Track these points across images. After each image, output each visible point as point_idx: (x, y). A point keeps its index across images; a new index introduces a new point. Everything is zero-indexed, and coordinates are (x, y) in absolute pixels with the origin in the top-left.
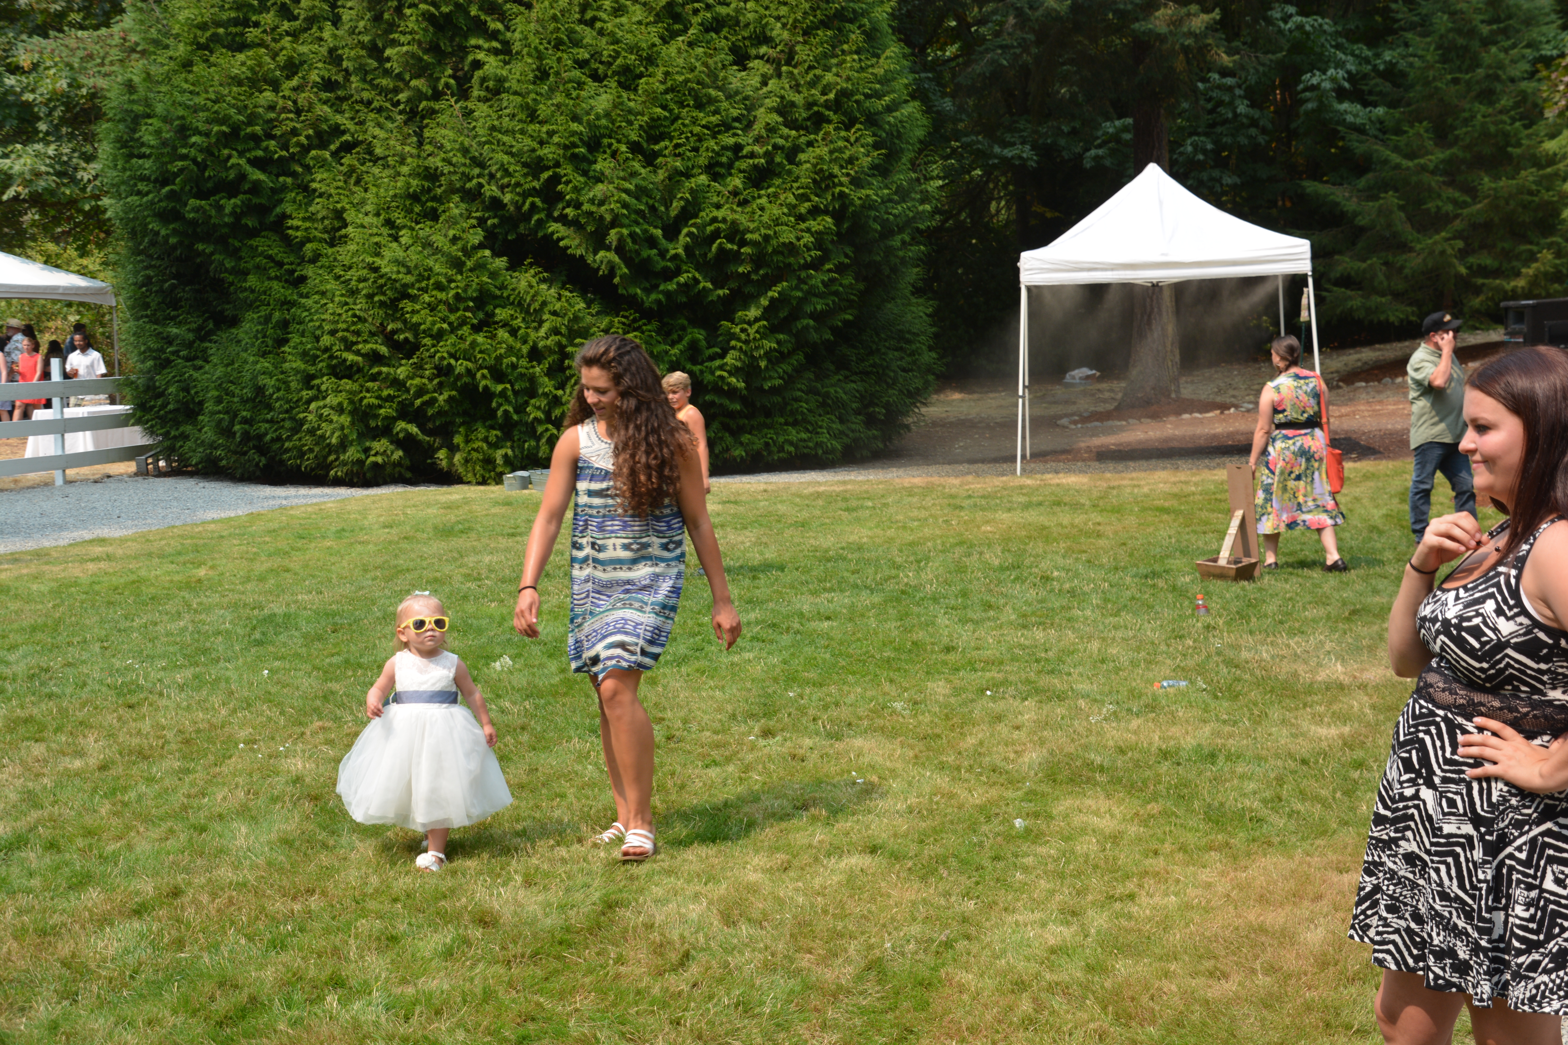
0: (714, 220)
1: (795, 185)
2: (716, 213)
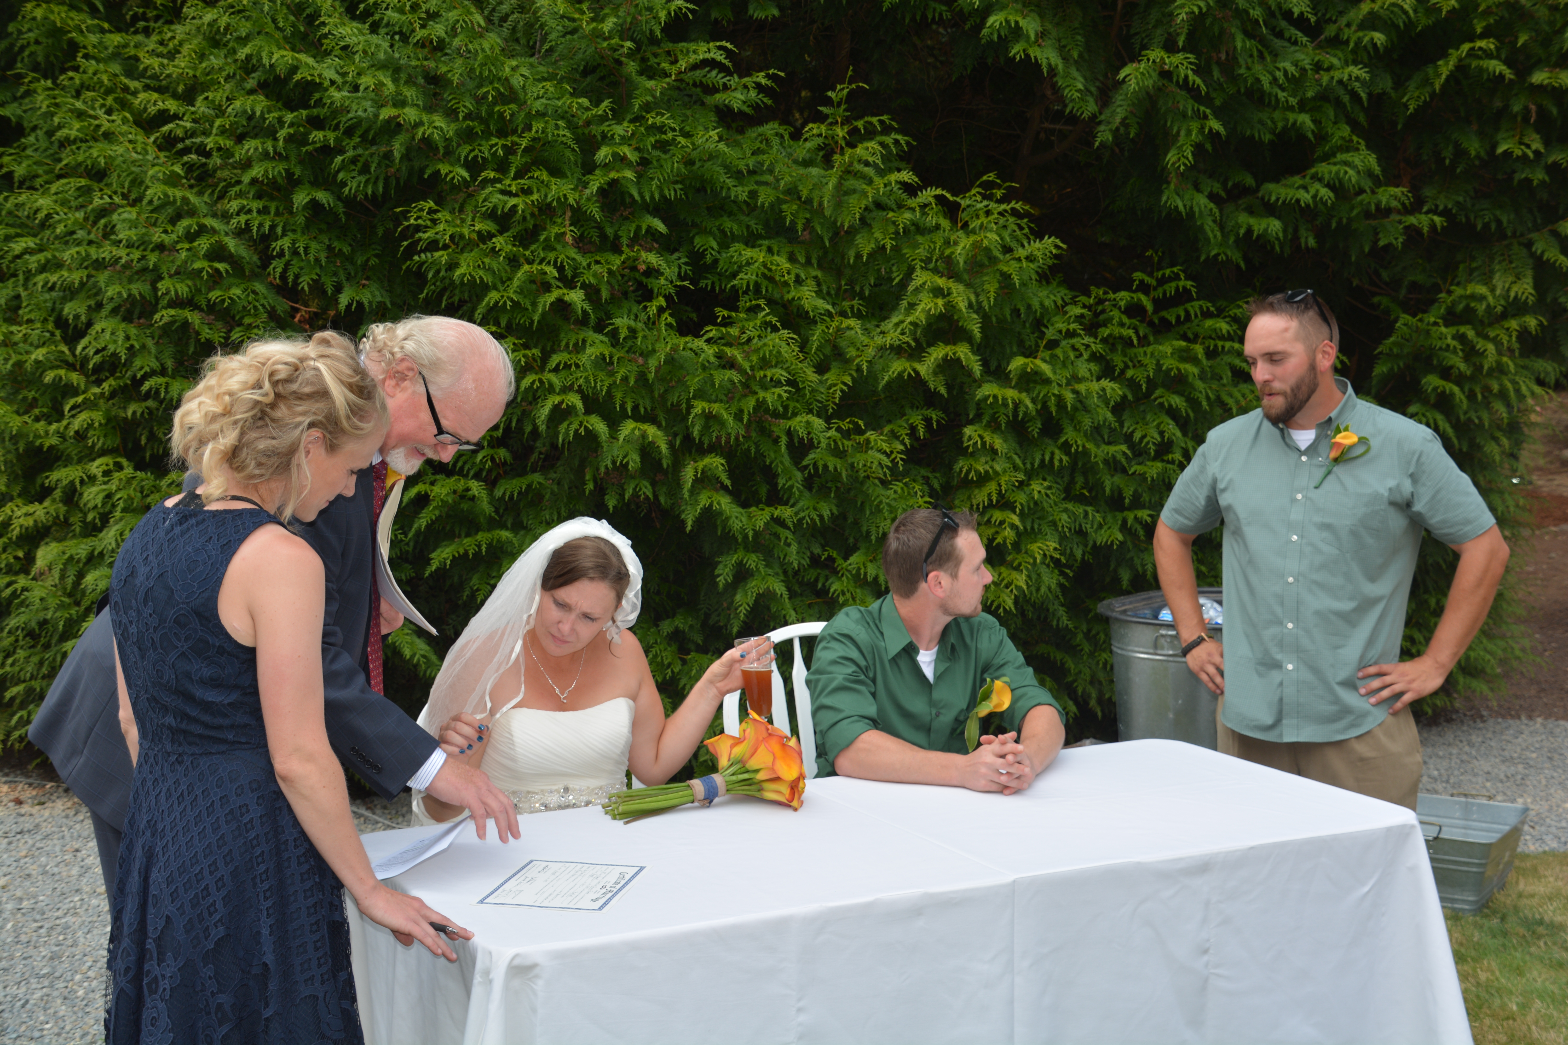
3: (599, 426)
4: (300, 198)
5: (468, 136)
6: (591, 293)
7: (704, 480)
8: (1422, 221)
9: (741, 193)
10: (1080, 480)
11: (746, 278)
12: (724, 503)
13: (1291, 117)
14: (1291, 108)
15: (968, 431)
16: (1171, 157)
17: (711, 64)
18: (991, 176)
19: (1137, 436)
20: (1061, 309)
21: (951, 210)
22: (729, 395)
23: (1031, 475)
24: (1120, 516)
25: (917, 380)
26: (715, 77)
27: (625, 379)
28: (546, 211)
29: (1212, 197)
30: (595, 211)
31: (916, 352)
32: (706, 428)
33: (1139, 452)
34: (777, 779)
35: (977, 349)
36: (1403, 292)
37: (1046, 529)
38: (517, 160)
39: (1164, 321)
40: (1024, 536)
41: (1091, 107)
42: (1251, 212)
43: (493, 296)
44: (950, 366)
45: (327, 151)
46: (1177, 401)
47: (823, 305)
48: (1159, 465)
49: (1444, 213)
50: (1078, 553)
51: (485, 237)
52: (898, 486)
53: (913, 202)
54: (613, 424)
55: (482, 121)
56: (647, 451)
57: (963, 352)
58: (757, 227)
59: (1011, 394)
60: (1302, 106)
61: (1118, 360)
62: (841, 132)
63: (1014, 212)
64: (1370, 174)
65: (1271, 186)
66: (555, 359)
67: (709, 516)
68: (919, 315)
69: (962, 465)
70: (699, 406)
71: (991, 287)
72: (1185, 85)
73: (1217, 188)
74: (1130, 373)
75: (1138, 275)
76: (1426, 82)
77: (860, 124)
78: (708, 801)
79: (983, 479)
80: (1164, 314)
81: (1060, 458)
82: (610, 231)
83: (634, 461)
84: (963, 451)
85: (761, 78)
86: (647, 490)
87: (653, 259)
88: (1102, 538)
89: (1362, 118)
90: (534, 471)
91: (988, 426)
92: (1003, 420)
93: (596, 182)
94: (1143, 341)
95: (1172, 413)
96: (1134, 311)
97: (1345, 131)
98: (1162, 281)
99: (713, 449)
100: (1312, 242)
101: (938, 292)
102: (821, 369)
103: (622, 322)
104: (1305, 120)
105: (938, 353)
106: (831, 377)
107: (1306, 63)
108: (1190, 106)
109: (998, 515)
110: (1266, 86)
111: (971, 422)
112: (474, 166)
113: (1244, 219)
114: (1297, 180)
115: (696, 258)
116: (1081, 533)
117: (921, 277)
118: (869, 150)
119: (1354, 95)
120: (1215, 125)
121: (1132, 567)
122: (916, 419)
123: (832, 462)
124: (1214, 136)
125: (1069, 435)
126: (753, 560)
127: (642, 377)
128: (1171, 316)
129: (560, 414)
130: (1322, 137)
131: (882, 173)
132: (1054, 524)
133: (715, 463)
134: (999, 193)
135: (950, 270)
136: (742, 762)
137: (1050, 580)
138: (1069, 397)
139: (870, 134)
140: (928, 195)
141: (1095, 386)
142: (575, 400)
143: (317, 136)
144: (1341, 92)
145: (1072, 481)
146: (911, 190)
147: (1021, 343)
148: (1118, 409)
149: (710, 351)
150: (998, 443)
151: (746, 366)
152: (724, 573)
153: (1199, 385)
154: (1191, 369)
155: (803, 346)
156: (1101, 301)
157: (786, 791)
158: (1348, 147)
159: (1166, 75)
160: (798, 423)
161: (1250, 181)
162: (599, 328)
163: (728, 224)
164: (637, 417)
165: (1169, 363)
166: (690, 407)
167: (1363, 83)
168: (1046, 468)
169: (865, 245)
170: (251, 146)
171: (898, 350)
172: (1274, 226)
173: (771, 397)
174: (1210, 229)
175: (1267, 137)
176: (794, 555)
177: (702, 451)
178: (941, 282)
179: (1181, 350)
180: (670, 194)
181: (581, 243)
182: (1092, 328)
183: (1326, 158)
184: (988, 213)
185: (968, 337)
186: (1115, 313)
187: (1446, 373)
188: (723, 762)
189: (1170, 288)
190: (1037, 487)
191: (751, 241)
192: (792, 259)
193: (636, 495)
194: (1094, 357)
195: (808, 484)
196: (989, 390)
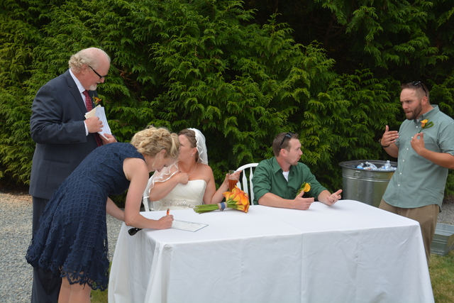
3: (202, 107)
4: (123, 41)
5: (169, 25)
6: (201, 70)
7: (230, 123)
8: (441, 57)
9: (245, 43)
10: (337, 128)
11: (245, 67)
12: (236, 130)
13: (404, 26)
14: (403, 24)
15: (306, 113)
16: (367, 37)
17: (238, 7)
18: (315, 41)
19: (354, 116)
20: (334, 80)
21: (303, 50)
22: (238, 100)
23: (323, 126)
24: (348, 139)
25: (291, 98)
26: (238, 10)
27: (210, 94)
28: (190, 46)
29: (379, 49)
30: (203, 47)
31: (292, 90)
32: (231, 109)
33: (354, 121)
34: (241, 204)
35: (309, 90)
36: (436, 78)
37: (327, 142)
38: (182, 32)
39: (364, 84)
40: (320, 143)
41: (345, 22)
42: (391, 54)
43: (174, 70)
44: (301, 94)
45: (131, 28)
46: (366, 107)
47: (266, 76)
48: (360, 125)
49: (449, 55)
50: (336, 149)
51: (172, 53)
52: (285, 128)
53: (293, 48)
54: (206, 107)
55: (173, 21)
56: (215, 114)
57: (305, 90)
58: (249, 53)
59: (318, 103)
60: (407, 23)
61: (350, 94)
62: (273, 27)
63: (321, 51)
64: (426, 43)
65: (397, 46)
66: (190, 88)
67: (231, 133)
68: (293, 79)
69: (303, 122)
70: (230, 103)
71: (314, 72)
72: (372, 16)
73: (381, 46)
74: (353, 98)
75: (357, 70)
76: (445, 17)
77: (279, 25)
78: (222, 209)
79: (309, 127)
80: (364, 82)
81: (332, 122)
82: (207, 53)
83: (211, 117)
84: (304, 119)
85: (251, 11)
86: (214, 125)
87: (219, 61)
88: (343, 145)
89: (425, 27)
90: (183, 119)
91: (311, 112)
92: (316, 110)
93: (204, 39)
94: (357, 89)
95: (365, 110)
96: (355, 80)
97: (420, 31)
98: (364, 72)
99: (233, 115)
100: (408, 63)
101: (298, 73)
102: (265, 94)
103: (209, 78)
104: (408, 27)
105: (298, 90)
106: (267, 96)
107: (409, 10)
108: (373, 22)
109: (313, 137)
110: (396, 17)
111: (307, 110)
112: (170, 34)
113: (388, 55)
114: (405, 45)
115: (231, 61)
116: (337, 143)
117: (294, 69)
118: (281, 32)
119: (423, 20)
120: (381, 28)
121: (352, 154)
122: (291, 109)
123: (267, 120)
124: (380, 31)
125: (335, 115)
126: (243, 147)
127: (214, 94)
128: (366, 82)
129: (191, 103)
130: (413, 32)
131: (284, 39)
132: (329, 140)
133: (234, 118)
134: (317, 46)
135: (303, 67)
136: (232, 199)
137: (327, 156)
138: (335, 104)
139: (282, 28)
140: (297, 46)
141: (343, 102)
142: (195, 99)
143: (128, 24)
144: (419, 19)
145: (335, 128)
146: (293, 44)
147: (322, 89)
148: (349, 108)
149: (233, 87)
150: (314, 117)
151: (243, 92)
152: (235, 150)
153: (373, 102)
154: (371, 98)
155: (260, 87)
156: (346, 78)
157: (244, 207)
158: (420, 35)
159: (367, 13)
160: (257, 109)
161: (391, 44)
162: (203, 80)
163: (241, 52)
164: (212, 105)
165: (364, 96)
166: (227, 103)
167: (426, 17)
168: (327, 125)
169: (279, 59)
170: (110, 26)
171: (286, 89)
172: (397, 57)
173: (250, 101)
174: (378, 58)
175: (396, 32)
176: (255, 146)
177: (230, 116)
178: (299, 70)
179: (368, 92)
180: (224, 43)
181: (199, 56)
182: (343, 85)
183: (414, 38)
184: (314, 51)
186: (350, 81)
188: (227, 199)
189: (366, 74)
190: (325, 130)
191: (247, 57)
192: (258, 62)
193: (211, 126)
194: (343, 94)
195: (260, 126)
196: (312, 101)
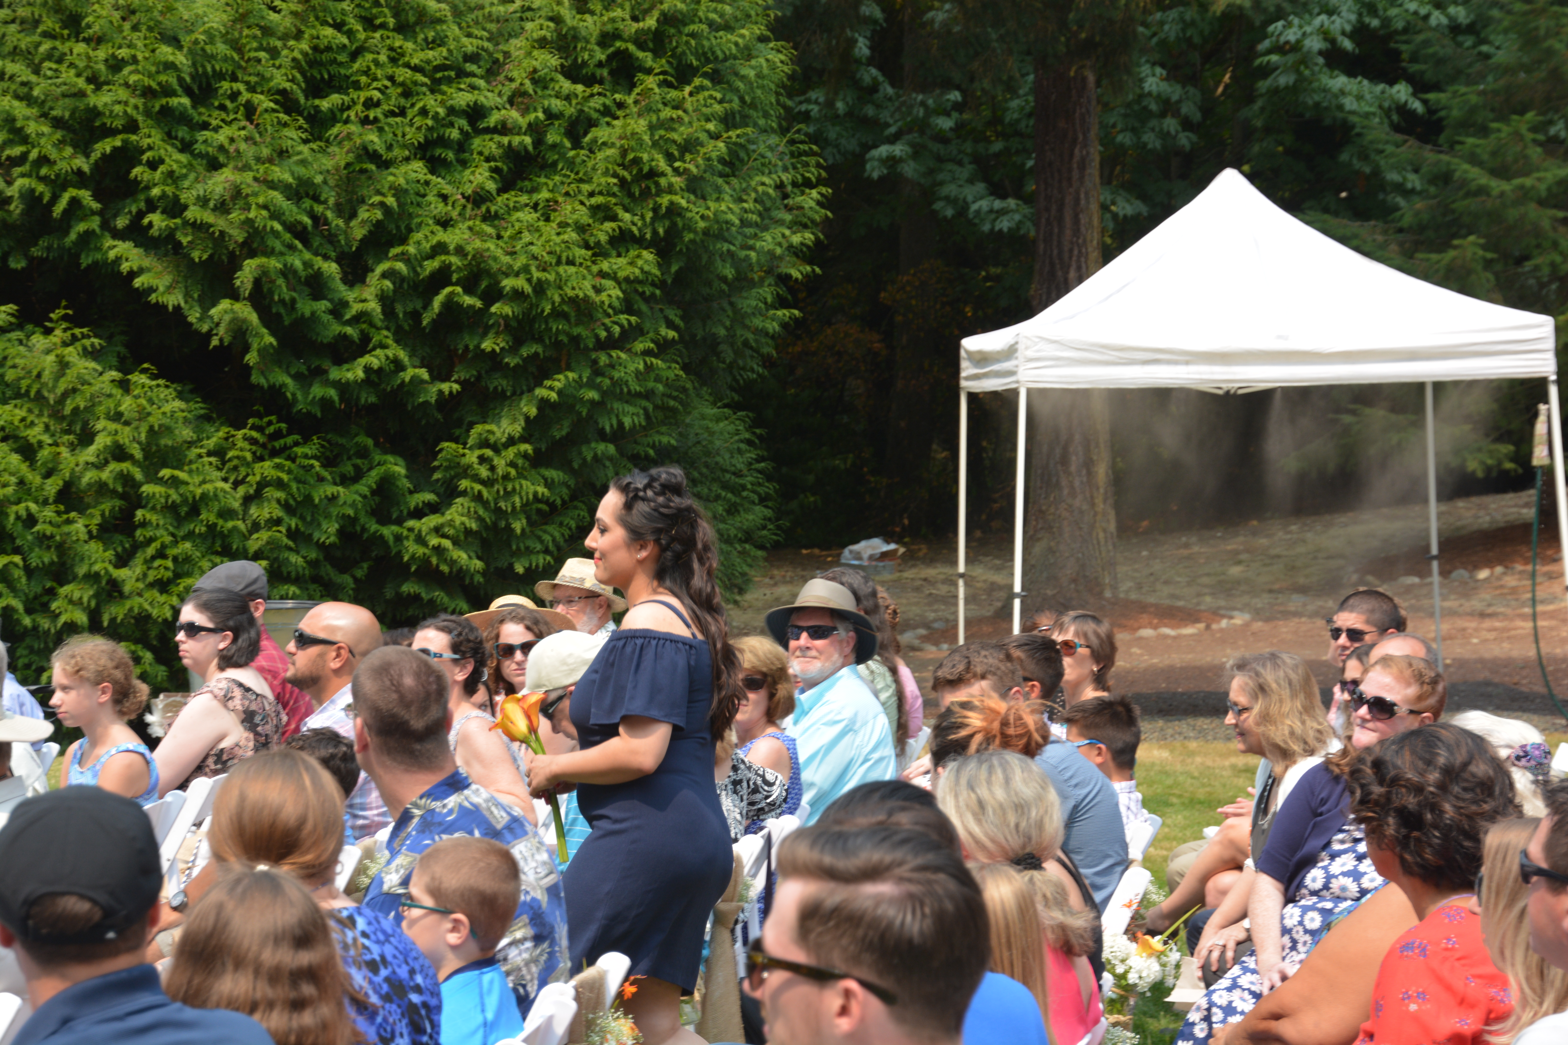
0: (440, 248)
1: (586, 188)
2: (442, 236)
16: (249, 357)
18: (146, 365)
23: (184, 539)
25: (102, 483)
29: (293, 376)
35: (139, 465)
39: (274, 447)
41: (204, 328)
44: (122, 475)
46: (279, 495)
52: (94, 545)
57: (130, 467)
59: (163, 490)
61: (243, 470)
65: (333, 370)
68: (102, 445)
69: (137, 533)
73: (293, 371)
75: (251, 421)
77: (70, 334)
79: (149, 541)
80: (274, 443)
81: (200, 529)
91: (151, 510)
92: (159, 506)
94: (257, 460)
96: (249, 440)
98: (269, 424)
101: (111, 432)
102: (44, 477)
104: (349, 330)
105: (114, 466)
106: (50, 481)
111: (139, 508)
114: (348, 367)
117: (102, 424)
122: (105, 507)
123: (50, 531)
125: (204, 515)
130: (365, 340)
140: (107, 375)
147: (166, 461)
150: (159, 520)
154: (288, 477)
155: (31, 464)
158: (384, 345)
165: (271, 473)
171: (90, 466)
172: (333, 393)
175: (330, 340)
178: (114, 426)
179: (280, 465)
183: (366, 353)
185: (130, 457)
186: (240, 442)
187: (476, 478)
189: (272, 428)
196: (146, 488)
